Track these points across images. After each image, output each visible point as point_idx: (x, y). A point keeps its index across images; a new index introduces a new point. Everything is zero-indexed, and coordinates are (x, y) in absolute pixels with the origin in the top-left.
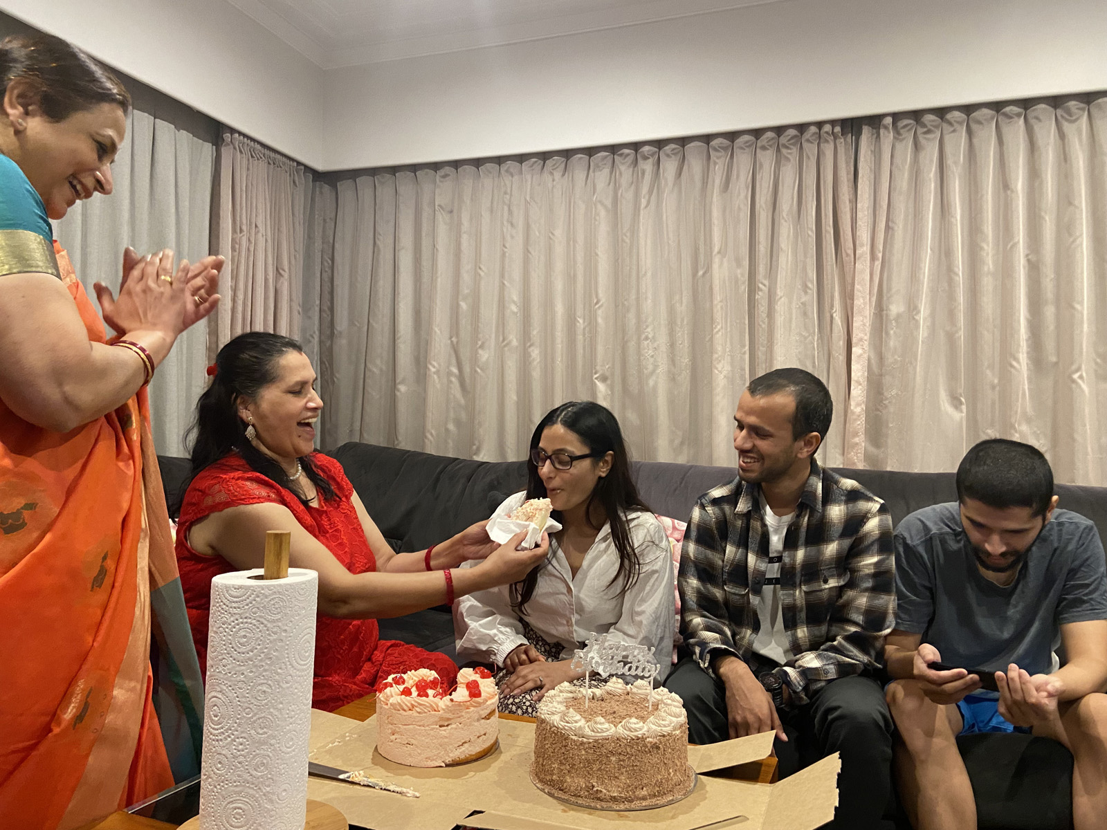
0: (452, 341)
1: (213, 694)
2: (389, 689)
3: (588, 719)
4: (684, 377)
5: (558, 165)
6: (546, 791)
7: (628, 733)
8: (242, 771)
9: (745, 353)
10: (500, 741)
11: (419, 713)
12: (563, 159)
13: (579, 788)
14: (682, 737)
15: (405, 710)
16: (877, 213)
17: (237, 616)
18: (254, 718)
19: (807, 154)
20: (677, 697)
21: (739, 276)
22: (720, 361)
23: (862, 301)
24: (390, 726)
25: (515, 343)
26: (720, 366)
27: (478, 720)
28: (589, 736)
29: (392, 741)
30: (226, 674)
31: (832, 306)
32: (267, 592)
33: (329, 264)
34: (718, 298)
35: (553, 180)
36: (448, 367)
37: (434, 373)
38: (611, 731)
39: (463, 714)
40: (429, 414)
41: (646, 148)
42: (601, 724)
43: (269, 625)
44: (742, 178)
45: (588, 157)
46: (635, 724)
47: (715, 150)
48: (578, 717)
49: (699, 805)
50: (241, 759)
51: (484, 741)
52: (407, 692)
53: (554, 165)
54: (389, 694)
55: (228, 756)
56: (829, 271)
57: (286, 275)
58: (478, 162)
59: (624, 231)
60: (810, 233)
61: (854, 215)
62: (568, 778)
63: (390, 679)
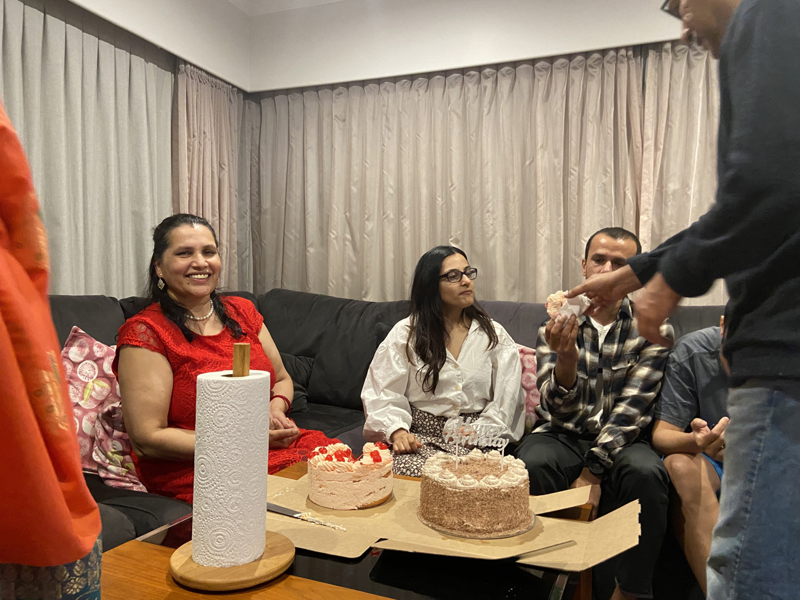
0: (346, 216)
1: (200, 456)
2: (316, 456)
3: (458, 476)
4: (516, 240)
5: (421, 84)
6: (430, 525)
7: (488, 485)
8: (222, 509)
9: (560, 221)
10: (394, 492)
11: (339, 472)
12: (426, 79)
13: (453, 524)
14: (526, 489)
15: (328, 471)
16: (660, 115)
17: (216, 402)
18: (230, 473)
19: (607, 71)
20: (521, 461)
21: (556, 164)
22: (542, 227)
23: (648, 181)
24: (318, 481)
25: (392, 216)
26: (542, 231)
27: (380, 478)
28: (460, 488)
29: (320, 492)
30: (209, 442)
31: (625, 185)
32: (237, 385)
33: (256, 160)
34: (540, 181)
35: (419, 95)
36: (344, 234)
37: (334, 239)
38: (476, 484)
39: (369, 473)
40: (331, 268)
41: (487, 70)
42: (469, 479)
43: (238, 408)
44: (559, 90)
45: (444, 78)
46: (493, 479)
47: (539, 70)
48: (452, 475)
49: (538, 535)
50: (222, 500)
51: (384, 492)
52: (329, 458)
53: (419, 85)
54: (317, 459)
55: (212, 499)
56: (623, 160)
57: (226, 168)
58: (363, 83)
59: (471, 132)
60: (609, 131)
61: (642, 117)
62: (445, 516)
63: (317, 449)
